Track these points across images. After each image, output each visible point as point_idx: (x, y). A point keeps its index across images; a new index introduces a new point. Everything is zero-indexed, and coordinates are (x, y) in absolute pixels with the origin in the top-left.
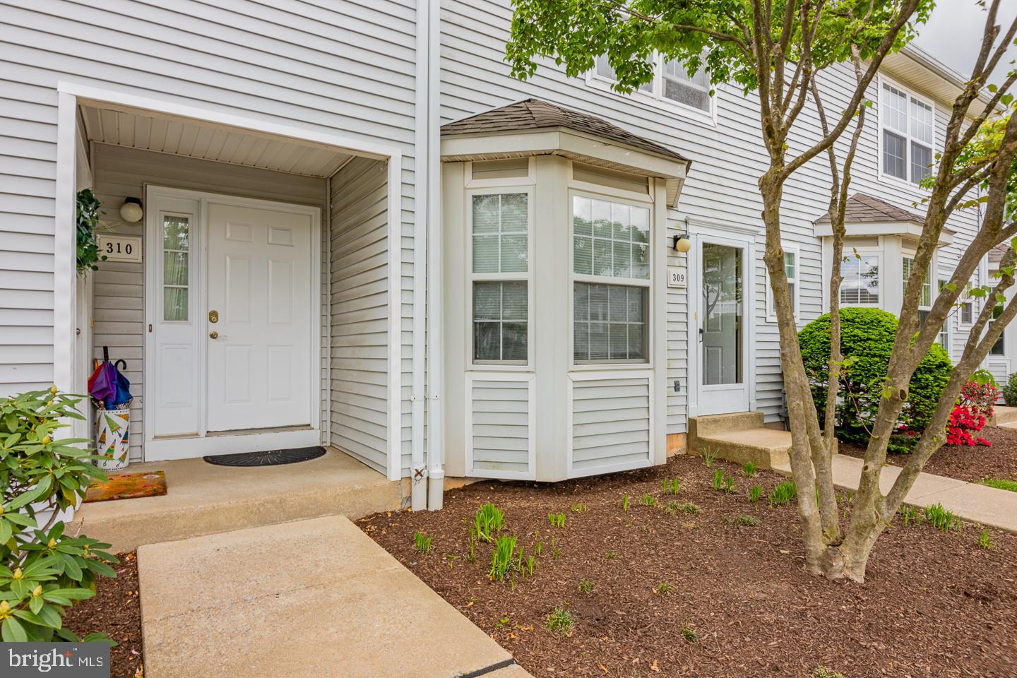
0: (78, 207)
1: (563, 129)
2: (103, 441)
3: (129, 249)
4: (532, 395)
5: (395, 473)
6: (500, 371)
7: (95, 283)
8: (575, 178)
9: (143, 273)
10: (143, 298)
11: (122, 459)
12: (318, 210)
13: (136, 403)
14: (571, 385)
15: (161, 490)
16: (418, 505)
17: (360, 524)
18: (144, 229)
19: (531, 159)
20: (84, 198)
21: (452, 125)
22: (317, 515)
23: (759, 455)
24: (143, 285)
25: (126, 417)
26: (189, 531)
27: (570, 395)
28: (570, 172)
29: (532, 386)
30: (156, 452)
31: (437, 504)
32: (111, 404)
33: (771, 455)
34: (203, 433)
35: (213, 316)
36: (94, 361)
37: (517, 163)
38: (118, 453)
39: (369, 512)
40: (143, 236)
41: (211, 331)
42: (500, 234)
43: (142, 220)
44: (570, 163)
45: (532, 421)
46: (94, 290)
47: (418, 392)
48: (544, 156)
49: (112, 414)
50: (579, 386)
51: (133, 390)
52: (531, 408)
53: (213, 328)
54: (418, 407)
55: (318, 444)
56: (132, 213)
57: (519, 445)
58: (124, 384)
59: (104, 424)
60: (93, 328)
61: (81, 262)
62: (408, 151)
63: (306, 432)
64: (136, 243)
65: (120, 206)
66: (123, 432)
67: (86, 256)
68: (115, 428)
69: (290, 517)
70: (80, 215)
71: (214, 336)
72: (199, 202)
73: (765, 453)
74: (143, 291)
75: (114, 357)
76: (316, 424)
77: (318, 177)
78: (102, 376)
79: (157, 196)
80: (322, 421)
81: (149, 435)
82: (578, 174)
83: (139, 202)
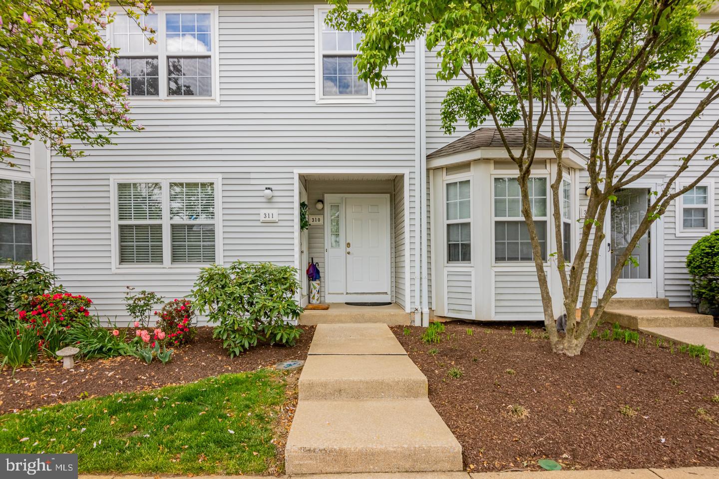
0: (301, 208)
1: (482, 148)
2: (311, 293)
3: (319, 220)
4: (473, 278)
5: (408, 310)
6: (459, 267)
7: (309, 234)
8: (495, 168)
9: (324, 229)
10: (324, 238)
11: (317, 300)
12: (389, 195)
13: (322, 279)
14: (494, 274)
15: (327, 309)
16: (417, 323)
17: (391, 328)
18: (324, 212)
19: (472, 163)
20: (303, 205)
21: (437, 151)
22: (376, 322)
23: (632, 321)
24: (324, 234)
25: (318, 284)
26: (332, 322)
27: (493, 279)
28: (492, 166)
29: (473, 274)
30: (329, 299)
31: (426, 324)
32: (314, 279)
33: (639, 321)
34: (345, 293)
35: (348, 245)
36: (309, 263)
37: (465, 166)
38: (316, 298)
39: (396, 324)
40: (323, 214)
41: (348, 251)
42: (458, 201)
43: (323, 208)
44: (492, 161)
45: (473, 290)
46: (309, 236)
47: (417, 275)
48: (477, 161)
49: (314, 283)
50: (498, 274)
51: (321, 275)
52: (473, 284)
53: (348, 250)
54: (417, 282)
55: (390, 301)
56: (320, 206)
57: (467, 302)
58: (318, 272)
59: (312, 286)
60: (309, 251)
61: (302, 228)
62: (412, 170)
63: (385, 296)
64: (321, 217)
65: (316, 204)
66: (317, 290)
67: (304, 225)
68: (315, 288)
69: (366, 322)
70: (301, 211)
71: (349, 253)
72: (342, 198)
73: (635, 319)
74: (324, 236)
75: (315, 261)
76: (389, 293)
77: (389, 180)
78: (311, 269)
79: (328, 198)
80: (392, 291)
81: (327, 293)
82: (498, 166)
83: (322, 201)
